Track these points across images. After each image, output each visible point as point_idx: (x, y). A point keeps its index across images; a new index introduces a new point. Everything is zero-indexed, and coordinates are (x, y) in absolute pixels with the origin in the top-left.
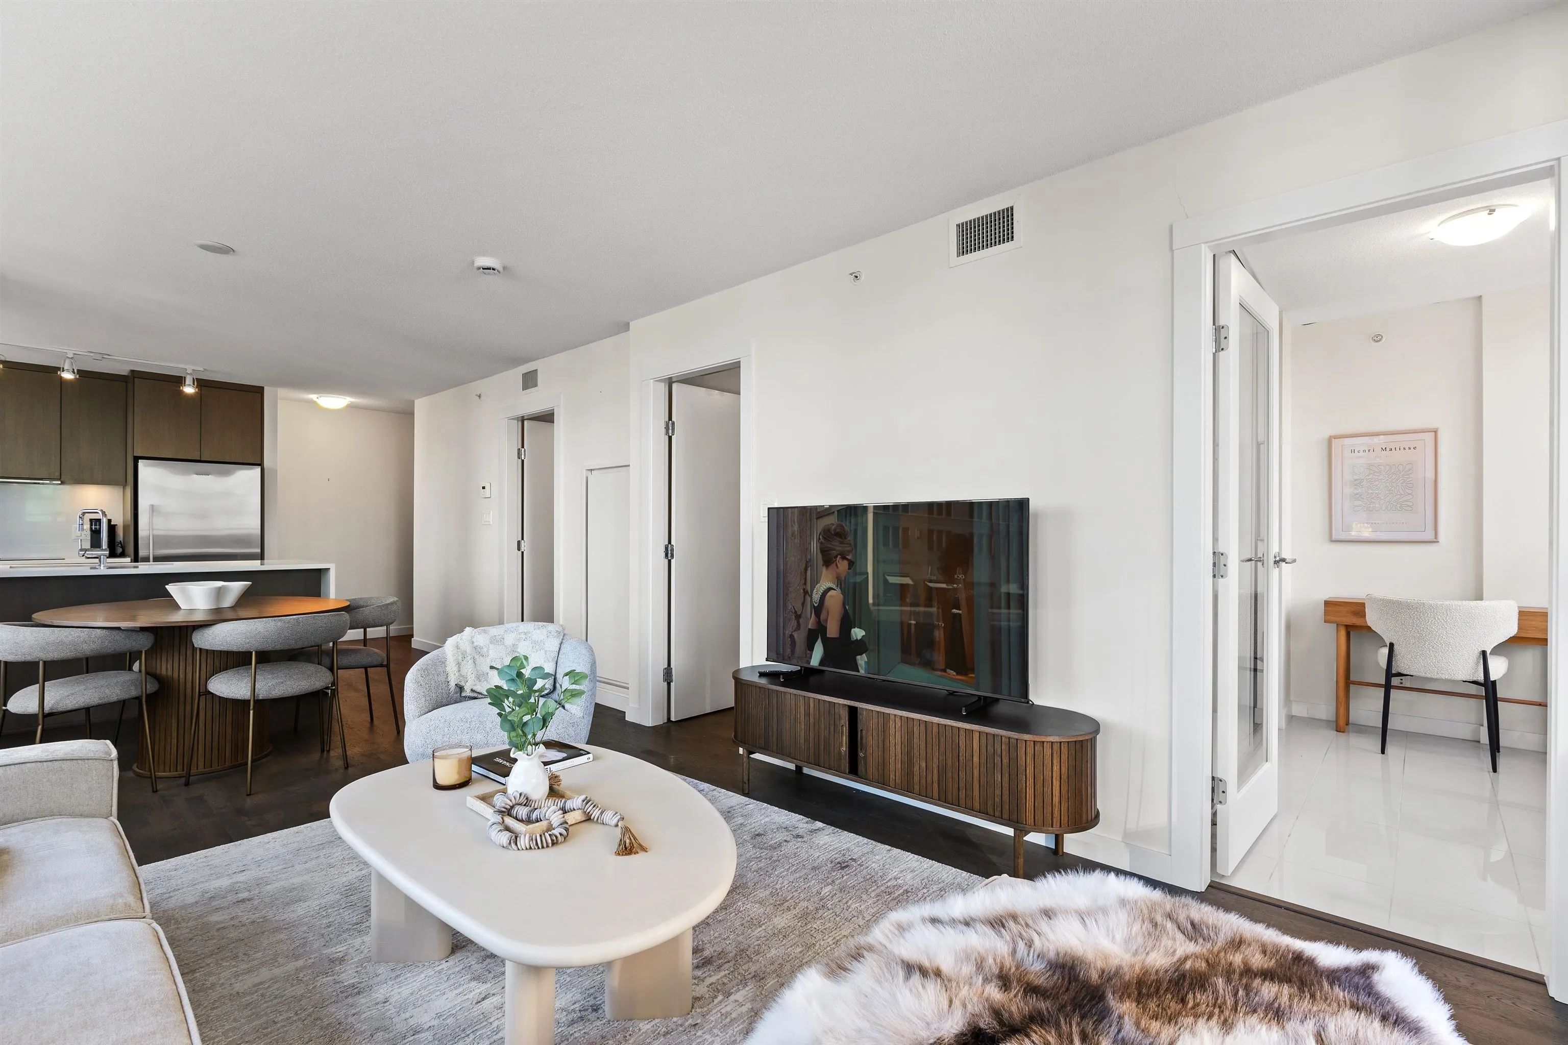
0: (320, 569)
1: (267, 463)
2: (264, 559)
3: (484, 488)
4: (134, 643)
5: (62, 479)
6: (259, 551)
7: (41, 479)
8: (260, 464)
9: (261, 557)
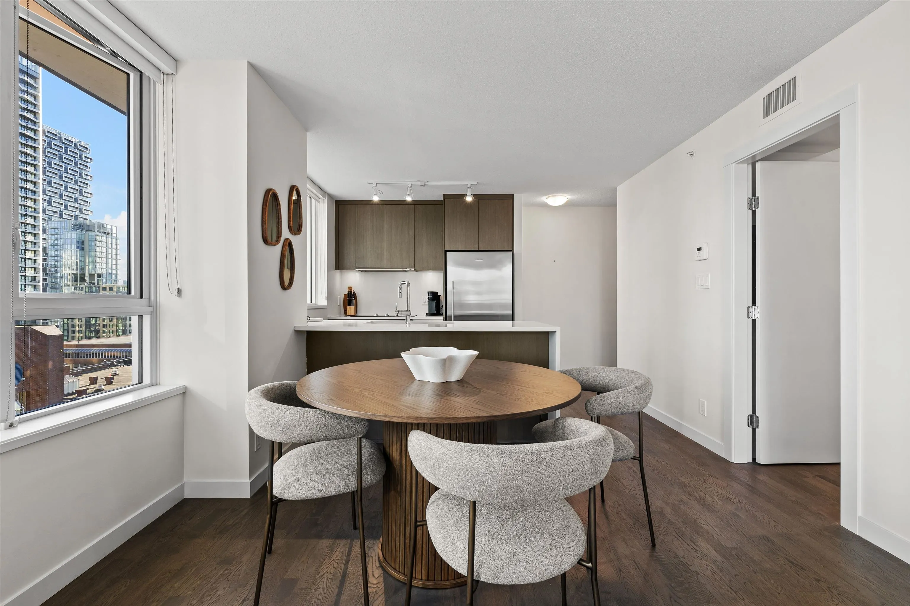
0: (548, 332)
1: (516, 248)
2: (514, 320)
3: (699, 249)
4: (346, 429)
5: (415, 268)
6: (511, 312)
7: (406, 268)
8: (512, 251)
9: (512, 318)
